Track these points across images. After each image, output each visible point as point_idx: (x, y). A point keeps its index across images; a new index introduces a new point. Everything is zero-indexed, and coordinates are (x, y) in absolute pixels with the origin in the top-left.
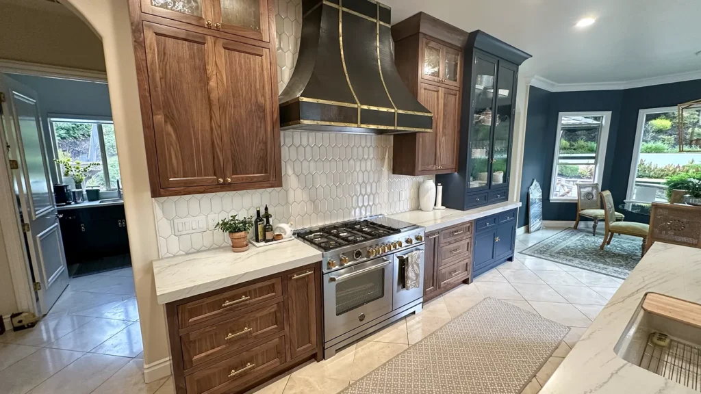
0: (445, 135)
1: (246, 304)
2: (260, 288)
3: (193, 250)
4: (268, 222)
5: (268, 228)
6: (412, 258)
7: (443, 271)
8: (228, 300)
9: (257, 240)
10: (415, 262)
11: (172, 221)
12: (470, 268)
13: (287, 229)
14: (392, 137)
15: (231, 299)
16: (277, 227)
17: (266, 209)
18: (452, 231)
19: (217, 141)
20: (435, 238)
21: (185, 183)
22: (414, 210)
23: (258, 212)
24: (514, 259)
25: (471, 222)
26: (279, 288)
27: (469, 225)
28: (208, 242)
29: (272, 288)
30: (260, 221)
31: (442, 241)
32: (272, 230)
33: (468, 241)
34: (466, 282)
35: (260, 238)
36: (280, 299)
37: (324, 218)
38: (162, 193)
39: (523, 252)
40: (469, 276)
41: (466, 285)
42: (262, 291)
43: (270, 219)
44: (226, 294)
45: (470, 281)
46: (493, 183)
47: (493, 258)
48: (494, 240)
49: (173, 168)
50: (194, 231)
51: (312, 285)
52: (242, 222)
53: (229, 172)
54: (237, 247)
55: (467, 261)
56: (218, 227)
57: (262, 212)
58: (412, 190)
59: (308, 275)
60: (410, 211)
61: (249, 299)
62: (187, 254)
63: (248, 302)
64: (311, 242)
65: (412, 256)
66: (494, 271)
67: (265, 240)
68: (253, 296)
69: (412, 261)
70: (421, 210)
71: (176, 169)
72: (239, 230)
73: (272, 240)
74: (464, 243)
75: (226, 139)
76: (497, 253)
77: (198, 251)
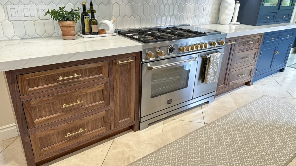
1: (78, 81)
2: (90, 69)
3: (27, 36)
4: (93, 16)
5: (93, 22)
6: (214, 58)
7: (233, 73)
8: (61, 75)
9: (84, 33)
10: (216, 62)
12: (253, 73)
13: (110, 25)
15: (64, 75)
16: (102, 23)
17: (91, 4)
18: (244, 40)
20: (232, 45)
22: (213, 24)
23: (84, 6)
24: (285, 71)
25: (260, 35)
26: (106, 70)
27: (259, 37)
28: (40, 30)
29: (99, 70)
30: (86, 15)
31: (237, 48)
32: (96, 24)
33: (256, 50)
34: (247, 84)
35: (87, 31)
36: (107, 80)
37: (141, 22)
39: (292, 66)
40: (251, 80)
41: (248, 86)
42: (91, 71)
43: (95, 15)
44: (59, 71)
45: (251, 84)
47: (270, 67)
48: (274, 53)
50: (25, 19)
51: (133, 71)
52: (69, 13)
54: (66, 35)
55: (252, 67)
56: (48, 15)
57: (88, 7)
59: (130, 63)
60: (210, 24)
61: (80, 77)
62: (22, 39)
63: (79, 80)
65: (214, 56)
66: (269, 78)
67: (91, 33)
68: (84, 75)
69: (213, 60)
70: (219, 24)
72: (68, 20)
73: (98, 33)
74: (252, 52)
77: (32, 38)
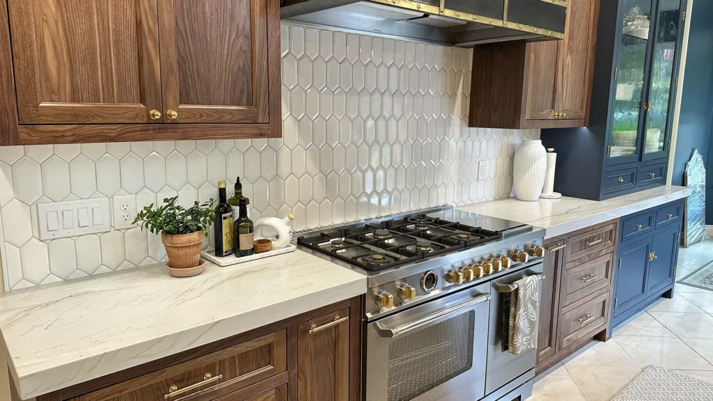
0: (572, 53)
1: (215, 392)
2: (243, 356)
3: (79, 274)
4: (243, 212)
5: (243, 225)
6: (525, 290)
7: (568, 316)
8: (175, 383)
9: (219, 252)
10: (530, 298)
11: (34, 209)
12: (608, 310)
13: (282, 227)
14: (471, 51)
15: (182, 381)
16: (261, 225)
17: (238, 186)
18: (584, 238)
19: (148, 23)
20: (557, 252)
21: (75, 114)
22: (501, 199)
23: (222, 192)
24: (675, 295)
25: (613, 222)
26: (280, 352)
27: (611, 227)
28: (111, 256)
29: (267, 354)
30: (226, 212)
31: (569, 257)
32: (251, 231)
33: (608, 258)
34: (600, 337)
35: (226, 246)
36: (283, 377)
38: (23, 136)
39: (685, 281)
40: (607, 326)
41: (601, 343)
42: (245, 362)
43: (248, 207)
44: (171, 372)
45: (607, 336)
46: (647, 151)
47: (643, 291)
48: (647, 257)
49: (48, 79)
50: (80, 232)
51: (344, 346)
52: (191, 212)
53: (172, 96)
54: (178, 265)
55: (605, 296)
56: (140, 222)
57: (230, 192)
58: (500, 160)
59: (337, 326)
60: (495, 200)
61: (220, 381)
62: (67, 281)
63: (216, 388)
64: (333, 255)
65: (525, 286)
66: (643, 315)
67: (237, 250)
68: (228, 373)
69: (525, 296)
70: (516, 198)
71: (55, 80)
72: (187, 229)
73: (254, 251)
74: (602, 262)
75: (168, 19)
76: (650, 282)
77: (91, 277)
